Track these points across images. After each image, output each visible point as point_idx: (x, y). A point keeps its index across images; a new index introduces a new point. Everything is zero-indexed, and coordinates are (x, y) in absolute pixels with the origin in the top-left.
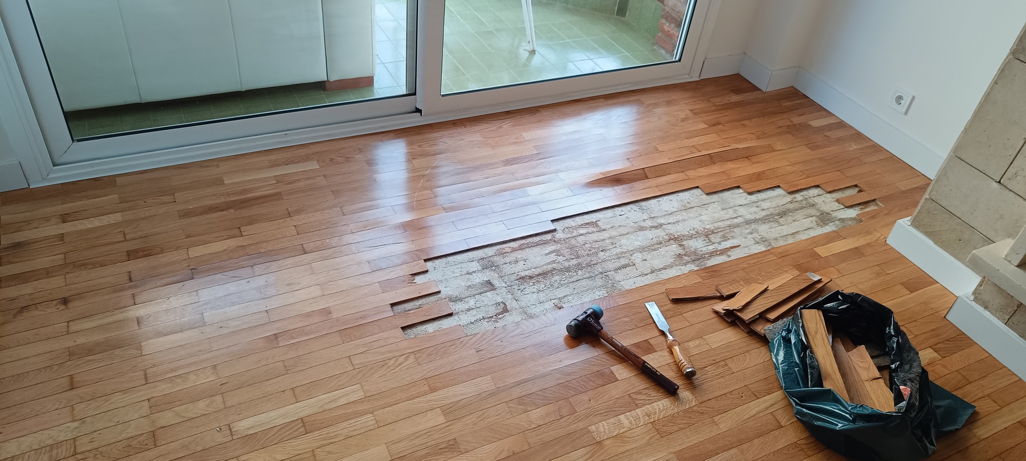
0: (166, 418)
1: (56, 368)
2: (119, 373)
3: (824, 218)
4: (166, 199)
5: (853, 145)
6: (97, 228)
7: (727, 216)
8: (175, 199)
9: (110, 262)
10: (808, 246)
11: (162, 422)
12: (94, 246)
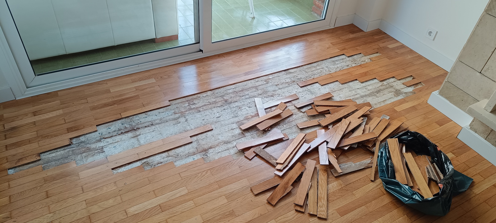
0: (95, 209)
1: (39, 188)
2: (70, 188)
3: (398, 93)
4: (83, 101)
5: (409, 56)
6: (51, 118)
7: (352, 94)
8: (87, 101)
9: (59, 134)
10: (391, 107)
11: (93, 211)
12: (50, 127)
